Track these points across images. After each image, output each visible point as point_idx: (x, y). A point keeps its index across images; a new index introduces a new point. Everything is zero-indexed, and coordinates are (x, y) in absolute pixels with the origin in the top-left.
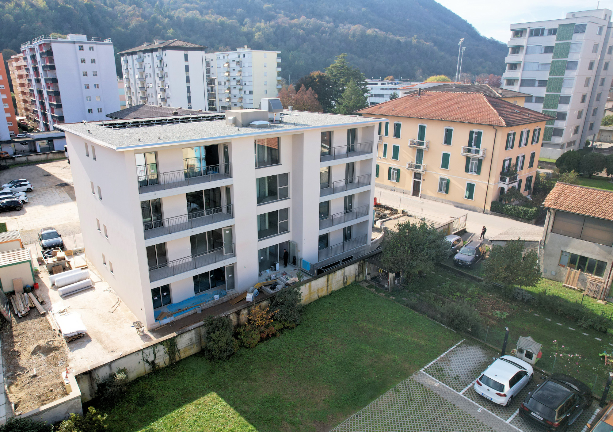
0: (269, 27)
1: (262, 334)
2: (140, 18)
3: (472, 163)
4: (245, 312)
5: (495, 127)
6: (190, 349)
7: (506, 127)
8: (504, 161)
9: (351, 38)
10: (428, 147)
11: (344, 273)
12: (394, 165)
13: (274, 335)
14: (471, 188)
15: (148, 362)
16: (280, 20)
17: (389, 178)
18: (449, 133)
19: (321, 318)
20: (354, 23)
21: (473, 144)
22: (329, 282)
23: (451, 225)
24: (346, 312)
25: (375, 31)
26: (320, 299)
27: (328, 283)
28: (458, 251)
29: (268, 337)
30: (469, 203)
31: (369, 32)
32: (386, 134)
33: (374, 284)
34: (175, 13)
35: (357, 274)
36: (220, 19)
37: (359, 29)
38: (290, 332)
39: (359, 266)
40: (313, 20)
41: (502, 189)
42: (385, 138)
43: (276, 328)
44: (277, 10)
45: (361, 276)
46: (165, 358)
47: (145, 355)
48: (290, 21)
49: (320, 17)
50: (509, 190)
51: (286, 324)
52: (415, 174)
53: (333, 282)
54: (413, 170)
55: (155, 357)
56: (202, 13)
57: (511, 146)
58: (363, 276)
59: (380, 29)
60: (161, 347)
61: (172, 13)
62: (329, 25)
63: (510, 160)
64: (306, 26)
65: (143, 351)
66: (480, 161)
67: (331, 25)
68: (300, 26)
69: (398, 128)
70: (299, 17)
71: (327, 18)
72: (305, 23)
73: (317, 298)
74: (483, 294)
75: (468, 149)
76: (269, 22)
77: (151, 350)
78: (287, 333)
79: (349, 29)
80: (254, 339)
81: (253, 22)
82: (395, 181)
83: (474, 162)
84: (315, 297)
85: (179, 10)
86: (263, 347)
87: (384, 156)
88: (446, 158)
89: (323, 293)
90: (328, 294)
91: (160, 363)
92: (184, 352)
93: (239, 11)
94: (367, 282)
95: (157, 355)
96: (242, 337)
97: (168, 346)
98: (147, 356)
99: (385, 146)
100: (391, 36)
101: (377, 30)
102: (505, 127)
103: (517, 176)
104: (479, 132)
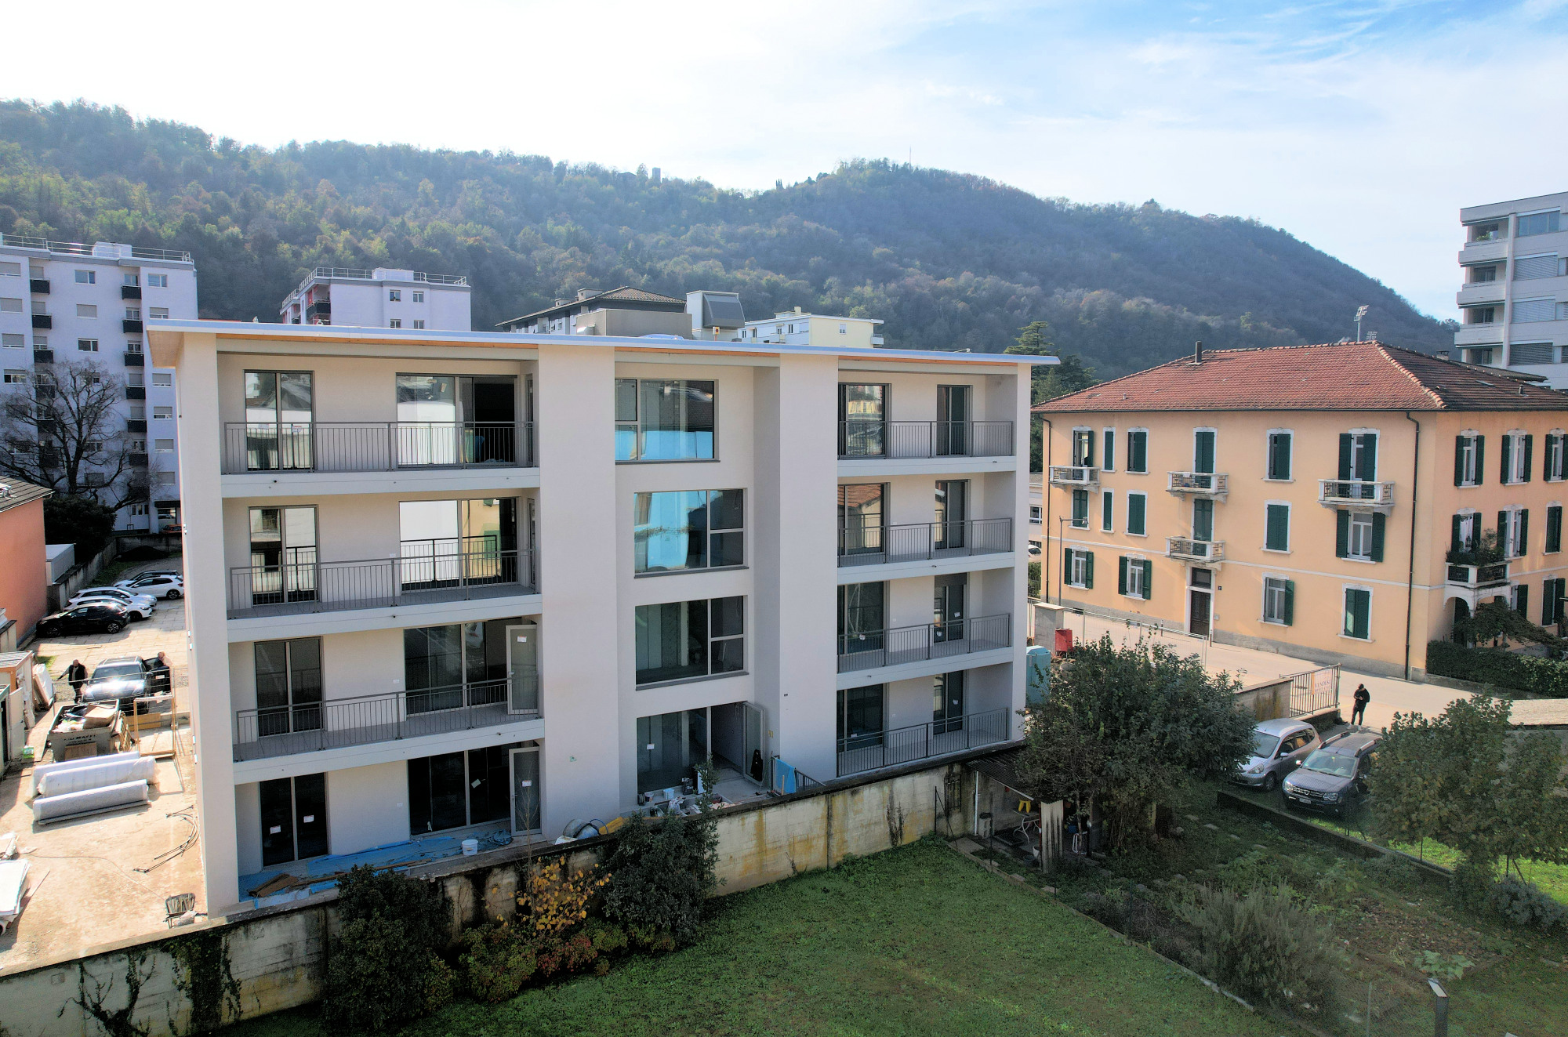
0: (883, 296)
1: (546, 958)
2: (583, 274)
3: (1357, 528)
4: (508, 879)
5: (1412, 415)
6: (281, 986)
7: (1445, 410)
8: (1457, 520)
9: (1084, 318)
10: (1223, 489)
11: (891, 798)
12: (1135, 549)
13: (587, 969)
14: (1358, 602)
15: (98, 1012)
16: (909, 281)
17: (1122, 590)
18: (1280, 447)
19: (777, 931)
20: (1093, 287)
21: (1353, 472)
22: (835, 823)
23: (1282, 692)
24: (868, 919)
25: (1144, 303)
26: (800, 876)
27: (829, 825)
28: (1298, 762)
29: (565, 974)
30: (1358, 649)
31: (1129, 305)
32: (1109, 464)
33: (1001, 848)
34: (666, 265)
35: (941, 810)
36: (769, 277)
37: (1103, 300)
38: (651, 963)
39: (948, 778)
40: (990, 280)
41: (1460, 604)
42: (1105, 476)
43: (598, 941)
44: (906, 260)
45: (956, 818)
46: (174, 1007)
47: (90, 984)
48: (934, 283)
49: (1009, 274)
50: (1481, 607)
51: (643, 937)
52: (1195, 571)
53: (851, 824)
54: (1187, 560)
55: (134, 997)
56: (728, 266)
57: (1473, 475)
58: (965, 821)
59: (1158, 299)
60: (164, 963)
61: (660, 265)
62: (1029, 290)
63: (1477, 518)
64: (973, 293)
65: (86, 965)
66: (1379, 521)
67: (1035, 290)
68: (960, 293)
69: (1137, 444)
70: (956, 274)
71: (1025, 274)
72: (970, 287)
73: (790, 872)
74: (1382, 895)
75: (1340, 485)
76: (885, 285)
77: (122, 966)
78: (637, 968)
79: (1080, 298)
80: (508, 971)
81: (848, 284)
82: (1139, 597)
83: (1362, 524)
84: (783, 868)
85: (675, 259)
86: (534, 1003)
87: (1105, 527)
88: (1278, 520)
89: (814, 858)
90: (833, 865)
91: (153, 1026)
92: (257, 993)
93: (814, 261)
94: (978, 839)
95: (143, 991)
96: (471, 959)
97: (190, 959)
98: (99, 987)
99: (1108, 497)
100: (1186, 314)
101: (1148, 300)
102: (1440, 411)
103: (1504, 567)
104: (1366, 435)
